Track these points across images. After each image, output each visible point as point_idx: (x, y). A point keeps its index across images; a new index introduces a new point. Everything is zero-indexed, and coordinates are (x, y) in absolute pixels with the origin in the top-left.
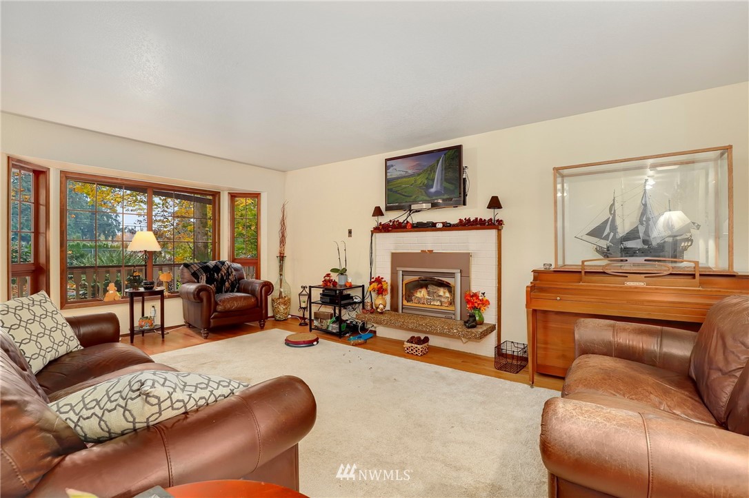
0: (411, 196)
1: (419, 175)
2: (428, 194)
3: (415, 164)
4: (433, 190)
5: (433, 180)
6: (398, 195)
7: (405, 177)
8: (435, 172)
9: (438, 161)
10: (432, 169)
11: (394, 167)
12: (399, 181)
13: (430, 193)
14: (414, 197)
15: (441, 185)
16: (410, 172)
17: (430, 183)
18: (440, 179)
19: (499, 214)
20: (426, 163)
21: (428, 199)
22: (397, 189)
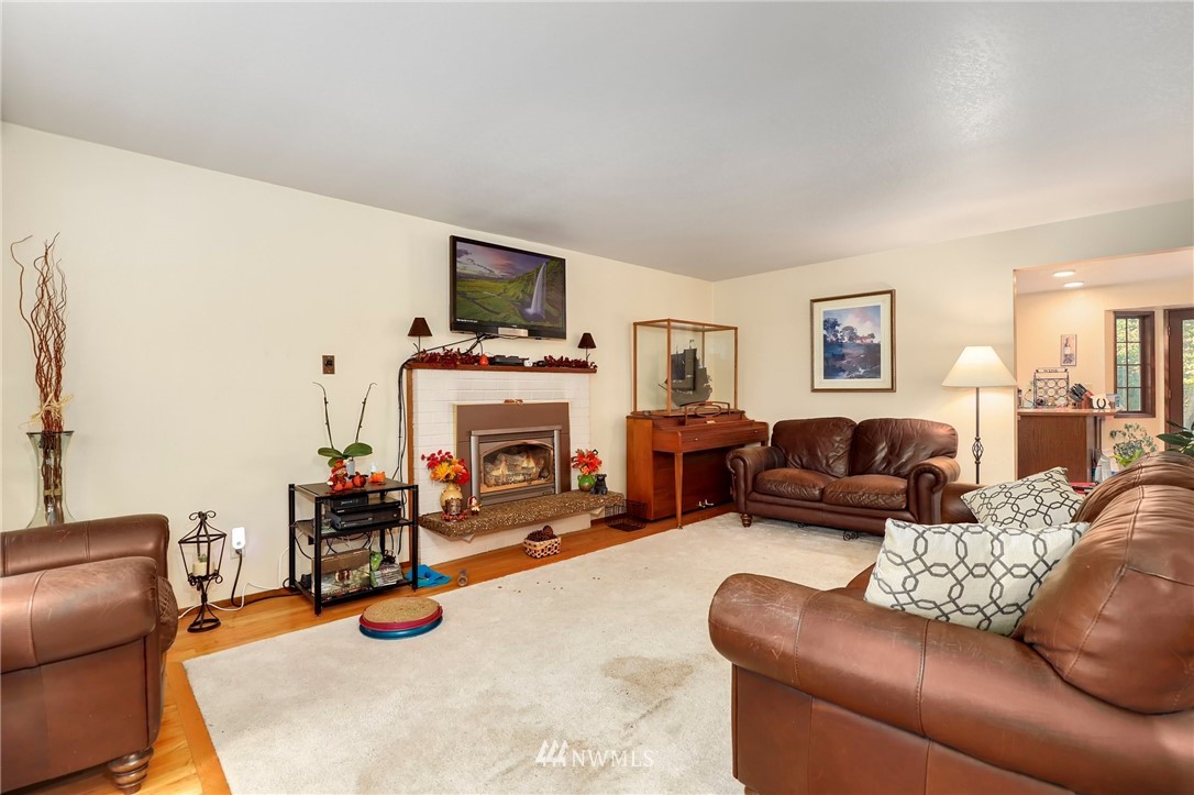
0: (498, 314)
1: (511, 282)
2: (525, 316)
3: (506, 262)
4: (531, 311)
5: (531, 296)
6: (477, 307)
7: (488, 279)
8: (533, 284)
9: (538, 270)
10: (530, 280)
11: (469, 257)
12: (479, 283)
13: (527, 314)
14: (503, 315)
15: (542, 305)
16: (498, 273)
17: (527, 299)
18: (540, 297)
19: (592, 356)
20: (523, 267)
21: (524, 323)
22: (474, 295)
